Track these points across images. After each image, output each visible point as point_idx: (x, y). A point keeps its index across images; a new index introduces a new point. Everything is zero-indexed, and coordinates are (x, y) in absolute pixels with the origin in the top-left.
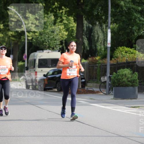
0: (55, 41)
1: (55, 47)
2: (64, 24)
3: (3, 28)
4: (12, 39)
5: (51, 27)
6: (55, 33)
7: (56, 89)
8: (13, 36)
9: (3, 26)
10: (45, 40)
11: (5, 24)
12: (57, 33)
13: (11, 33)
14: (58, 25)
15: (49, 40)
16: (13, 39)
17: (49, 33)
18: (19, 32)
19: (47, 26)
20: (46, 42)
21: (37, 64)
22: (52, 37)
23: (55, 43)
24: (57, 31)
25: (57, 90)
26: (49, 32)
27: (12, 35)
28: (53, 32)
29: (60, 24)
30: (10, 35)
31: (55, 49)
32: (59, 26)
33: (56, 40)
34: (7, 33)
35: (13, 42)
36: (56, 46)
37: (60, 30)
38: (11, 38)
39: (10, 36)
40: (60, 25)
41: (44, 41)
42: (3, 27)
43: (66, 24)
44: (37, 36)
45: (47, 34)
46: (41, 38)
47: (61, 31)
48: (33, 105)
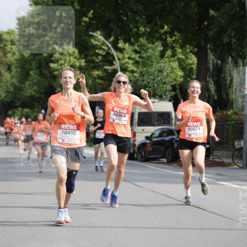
0: (164, 86)
1: (163, 94)
2: (179, 59)
3: (85, 66)
4: (98, 82)
5: (158, 63)
6: (164, 73)
7: (165, 159)
8: (100, 77)
9: (85, 62)
10: (149, 83)
11: (87, 59)
12: (167, 73)
13: (97, 73)
14: (170, 61)
15: (155, 84)
16: (100, 81)
17: (154, 74)
18: (110, 71)
19: (152, 62)
20: (150, 88)
21: (135, 120)
22: (159, 79)
23: (163, 88)
24: (167, 70)
25: (167, 160)
26: (155, 71)
27: (98, 75)
28: (161, 71)
29: (172, 59)
30: (96, 76)
31: (164, 97)
32: (171, 63)
33: (165, 83)
34: (91, 73)
35: (100, 86)
36: (165, 93)
37: (172, 68)
38: (97, 80)
39: (95, 78)
40: (172, 61)
41: (147, 86)
42: (85, 64)
43: (181, 60)
44: (137, 78)
45: (151, 75)
46: (143, 81)
47: (173, 70)
48: (128, 182)
